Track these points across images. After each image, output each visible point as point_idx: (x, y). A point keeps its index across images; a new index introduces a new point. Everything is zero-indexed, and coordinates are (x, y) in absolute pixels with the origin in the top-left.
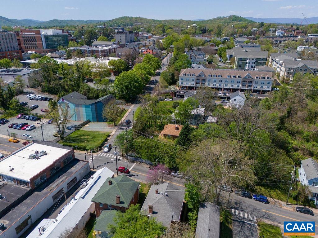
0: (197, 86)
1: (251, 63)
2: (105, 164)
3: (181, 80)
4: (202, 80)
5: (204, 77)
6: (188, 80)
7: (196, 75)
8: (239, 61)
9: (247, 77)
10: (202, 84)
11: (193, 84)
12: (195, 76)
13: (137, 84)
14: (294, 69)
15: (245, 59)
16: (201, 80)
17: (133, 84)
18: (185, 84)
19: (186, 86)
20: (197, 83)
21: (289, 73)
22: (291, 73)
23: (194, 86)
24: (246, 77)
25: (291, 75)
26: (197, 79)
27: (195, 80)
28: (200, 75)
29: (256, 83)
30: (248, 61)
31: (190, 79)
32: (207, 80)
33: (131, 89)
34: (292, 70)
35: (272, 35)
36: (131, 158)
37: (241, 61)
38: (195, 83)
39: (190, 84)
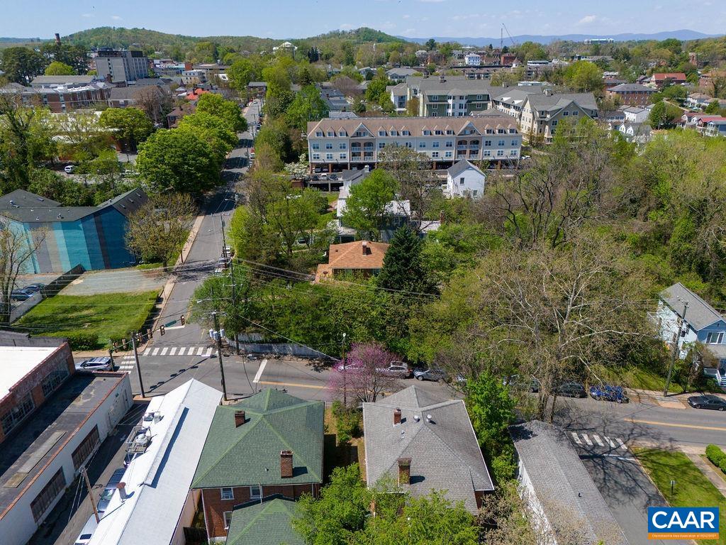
0: (354, 161)
1: (457, 106)
2: (175, 375)
3: (314, 148)
4: (365, 145)
5: (368, 137)
6: (331, 148)
7: (350, 135)
8: (430, 103)
9: (468, 132)
10: (366, 154)
11: (345, 157)
12: (347, 135)
13: (205, 160)
14: (552, 113)
15: (445, 98)
16: (362, 145)
17: (193, 159)
18: (323, 157)
19: (327, 164)
20: (354, 155)
21: (541, 123)
22: (546, 123)
23: (347, 161)
24: (464, 131)
25: (547, 127)
26: (354, 145)
27: (348, 145)
28: (358, 134)
29: (488, 144)
30: (450, 102)
31: (336, 145)
32: (377, 145)
33: (189, 174)
34: (548, 116)
35: (460, 64)
36: (249, 347)
37: (435, 103)
38: (348, 154)
39: (337, 157)
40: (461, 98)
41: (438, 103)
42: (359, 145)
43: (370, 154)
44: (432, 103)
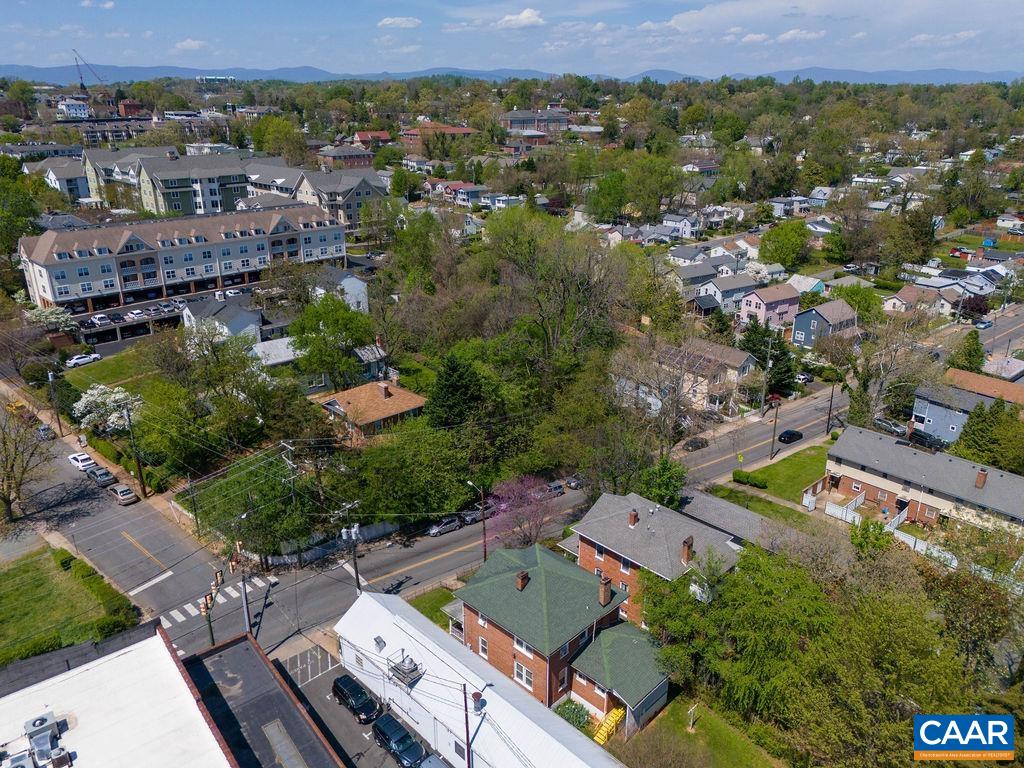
0: (129, 289)
1: (208, 193)
3: (57, 278)
4: (142, 263)
5: (144, 251)
6: (87, 274)
7: (115, 251)
8: (168, 191)
9: (281, 229)
10: (145, 276)
11: (112, 285)
14: (344, 194)
15: (187, 182)
16: (138, 263)
18: (76, 290)
19: (85, 300)
20: (126, 279)
21: (332, 208)
22: (339, 207)
23: (118, 289)
25: (341, 212)
26: (123, 265)
27: (114, 267)
28: (128, 248)
29: (308, 241)
30: (197, 187)
31: (94, 269)
32: (161, 260)
34: (340, 198)
37: (175, 190)
38: (117, 281)
39: (99, 288)
40: (211, 180)
41: (178, 190)
42: (133, 263)
43: (152, 275)
44: (171, 190)
